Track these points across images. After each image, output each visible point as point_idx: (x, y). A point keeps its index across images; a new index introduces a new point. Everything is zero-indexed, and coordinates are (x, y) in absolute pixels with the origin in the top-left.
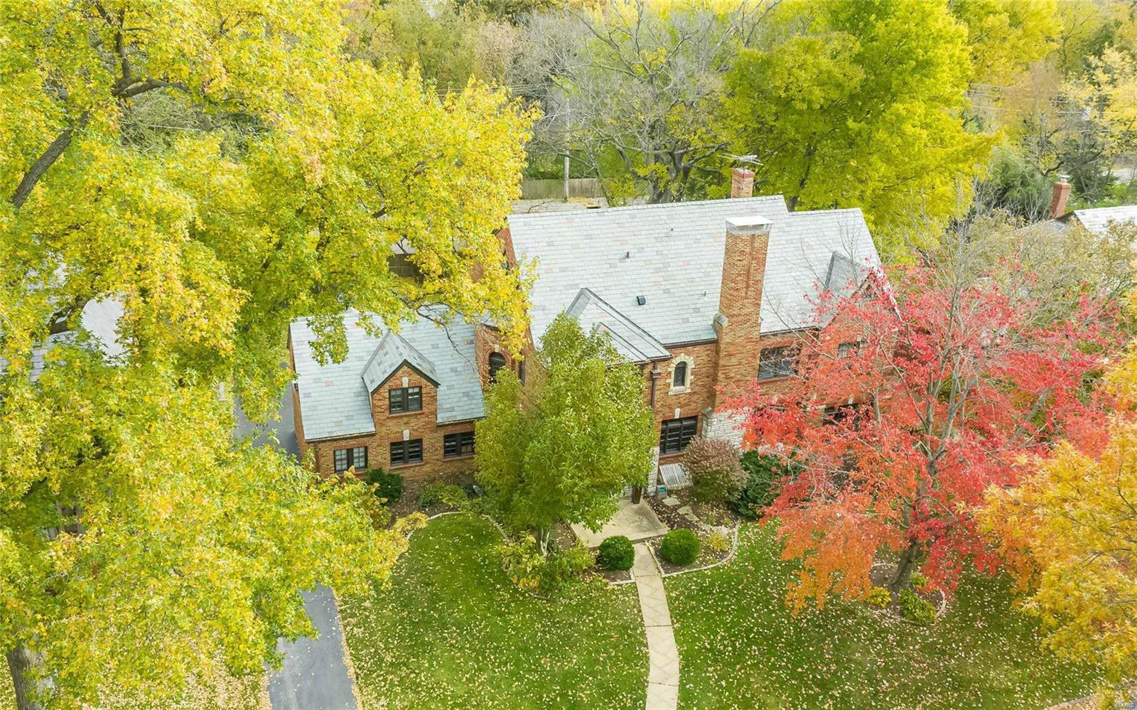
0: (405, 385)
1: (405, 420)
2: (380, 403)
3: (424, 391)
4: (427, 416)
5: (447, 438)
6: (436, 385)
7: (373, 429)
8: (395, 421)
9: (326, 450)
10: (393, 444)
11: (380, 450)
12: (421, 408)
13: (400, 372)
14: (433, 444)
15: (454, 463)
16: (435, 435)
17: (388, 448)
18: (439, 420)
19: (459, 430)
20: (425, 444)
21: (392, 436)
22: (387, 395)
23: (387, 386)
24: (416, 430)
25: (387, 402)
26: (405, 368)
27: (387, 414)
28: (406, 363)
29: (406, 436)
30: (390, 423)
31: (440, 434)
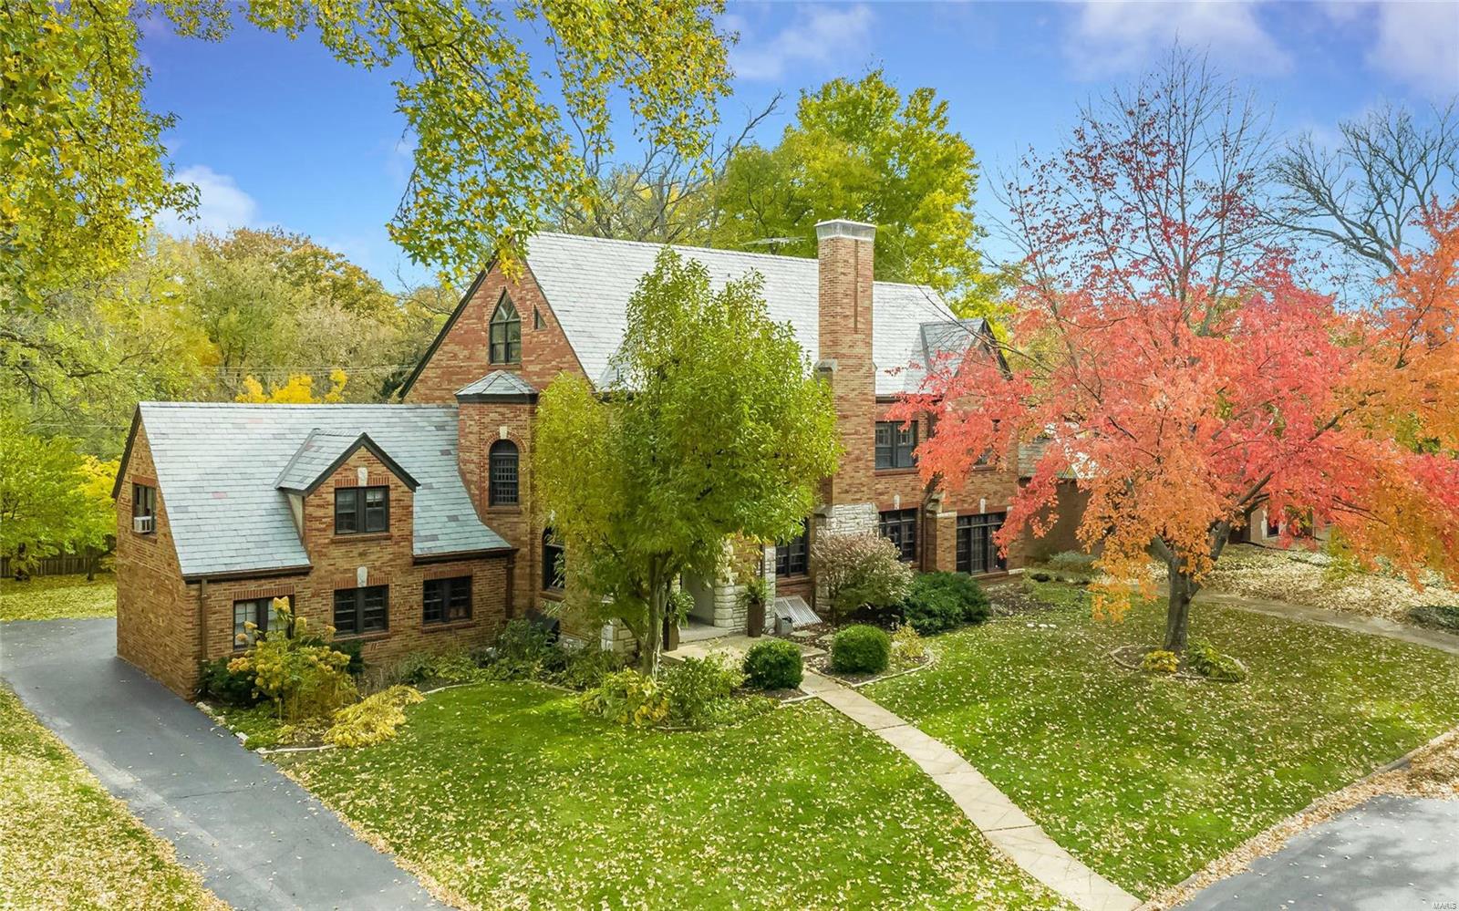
0: (363, 483)
1: (361, 547)
2: (320, 513)
3: (393, 495)
4: (397, 543)
5: (429, 586)
6: (412, 484)
7: (307, 562)
8: (343, 549)
9: (220, 596)
10: (337, 593)
11: (317, 603)
12: (387, 530)
13: (354, 457)
14: (406, 596)
15: (440, 635)
16: (410, 579)
17: (331, 601)
18: (417, 552)
19: (447, 571)
20: (394, 596)
21: (337, 577)
22: (331, 498)
23: (331, 481)
24: (379, 569)
25: (331, 511)
26: (363, 451)
27: (331, 534)
28: (365, 440)
29: (362, 578)
30: (336, 552)
31: (419, 577)
